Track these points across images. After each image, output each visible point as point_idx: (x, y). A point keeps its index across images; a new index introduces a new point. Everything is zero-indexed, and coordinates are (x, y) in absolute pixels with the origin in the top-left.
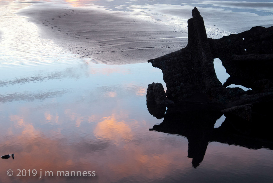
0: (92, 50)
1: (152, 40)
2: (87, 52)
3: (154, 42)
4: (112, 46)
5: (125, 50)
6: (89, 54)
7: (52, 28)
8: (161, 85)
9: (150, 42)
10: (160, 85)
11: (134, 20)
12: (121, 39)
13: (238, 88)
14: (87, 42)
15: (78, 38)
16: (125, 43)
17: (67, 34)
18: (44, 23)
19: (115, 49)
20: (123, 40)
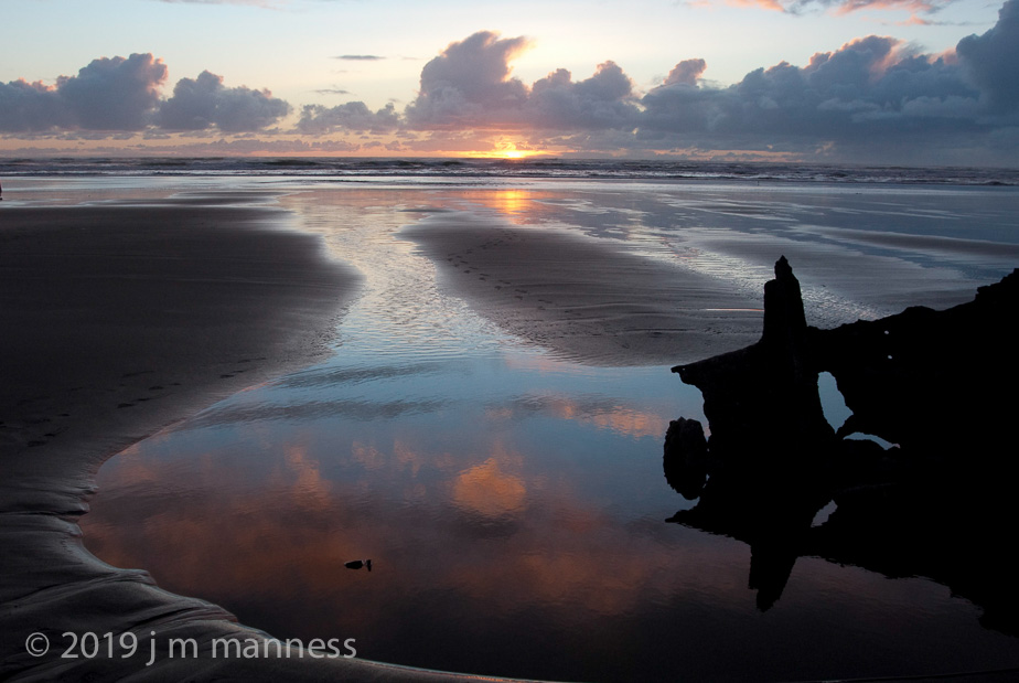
0: (550, 328)
1: (682, 313)
2: (539, 333)
3: (688, 317)
4: (594, 320)
5: (621, 333)
6: (544, 337)
7: (468, 272)
8: (698, 424)
9: (679, 316)
10: (696, 425)
11: (644, 262)
12: (614, 307)
13: (870, 441)
14: (540, 308)
15: (521, 298)
16: (622, 316)
17: (499, 288)
18: (450, 260)
19: (601, 331)
20: (618, 307)
